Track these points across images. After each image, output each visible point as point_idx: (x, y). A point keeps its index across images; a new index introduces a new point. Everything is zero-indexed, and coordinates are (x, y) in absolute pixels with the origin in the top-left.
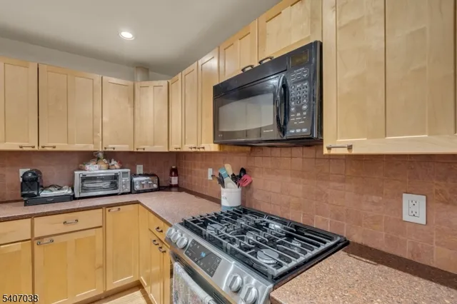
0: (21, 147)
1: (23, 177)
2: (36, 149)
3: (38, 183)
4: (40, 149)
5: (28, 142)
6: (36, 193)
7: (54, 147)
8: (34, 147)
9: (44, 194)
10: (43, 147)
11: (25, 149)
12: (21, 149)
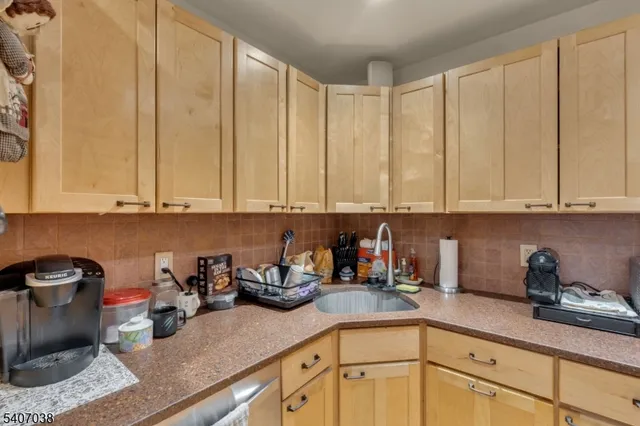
0: (528, 207)
1: (530, 260)
2: (555, 209)
3: (557, 277)
4: (563, 209)
5: (540, 197)
6: (553, 298)
7: (592, 205)
8: (550, 206)
9: (567, 301)
10: (568, 205)
11: (534, 210)
12: (527, 210)
